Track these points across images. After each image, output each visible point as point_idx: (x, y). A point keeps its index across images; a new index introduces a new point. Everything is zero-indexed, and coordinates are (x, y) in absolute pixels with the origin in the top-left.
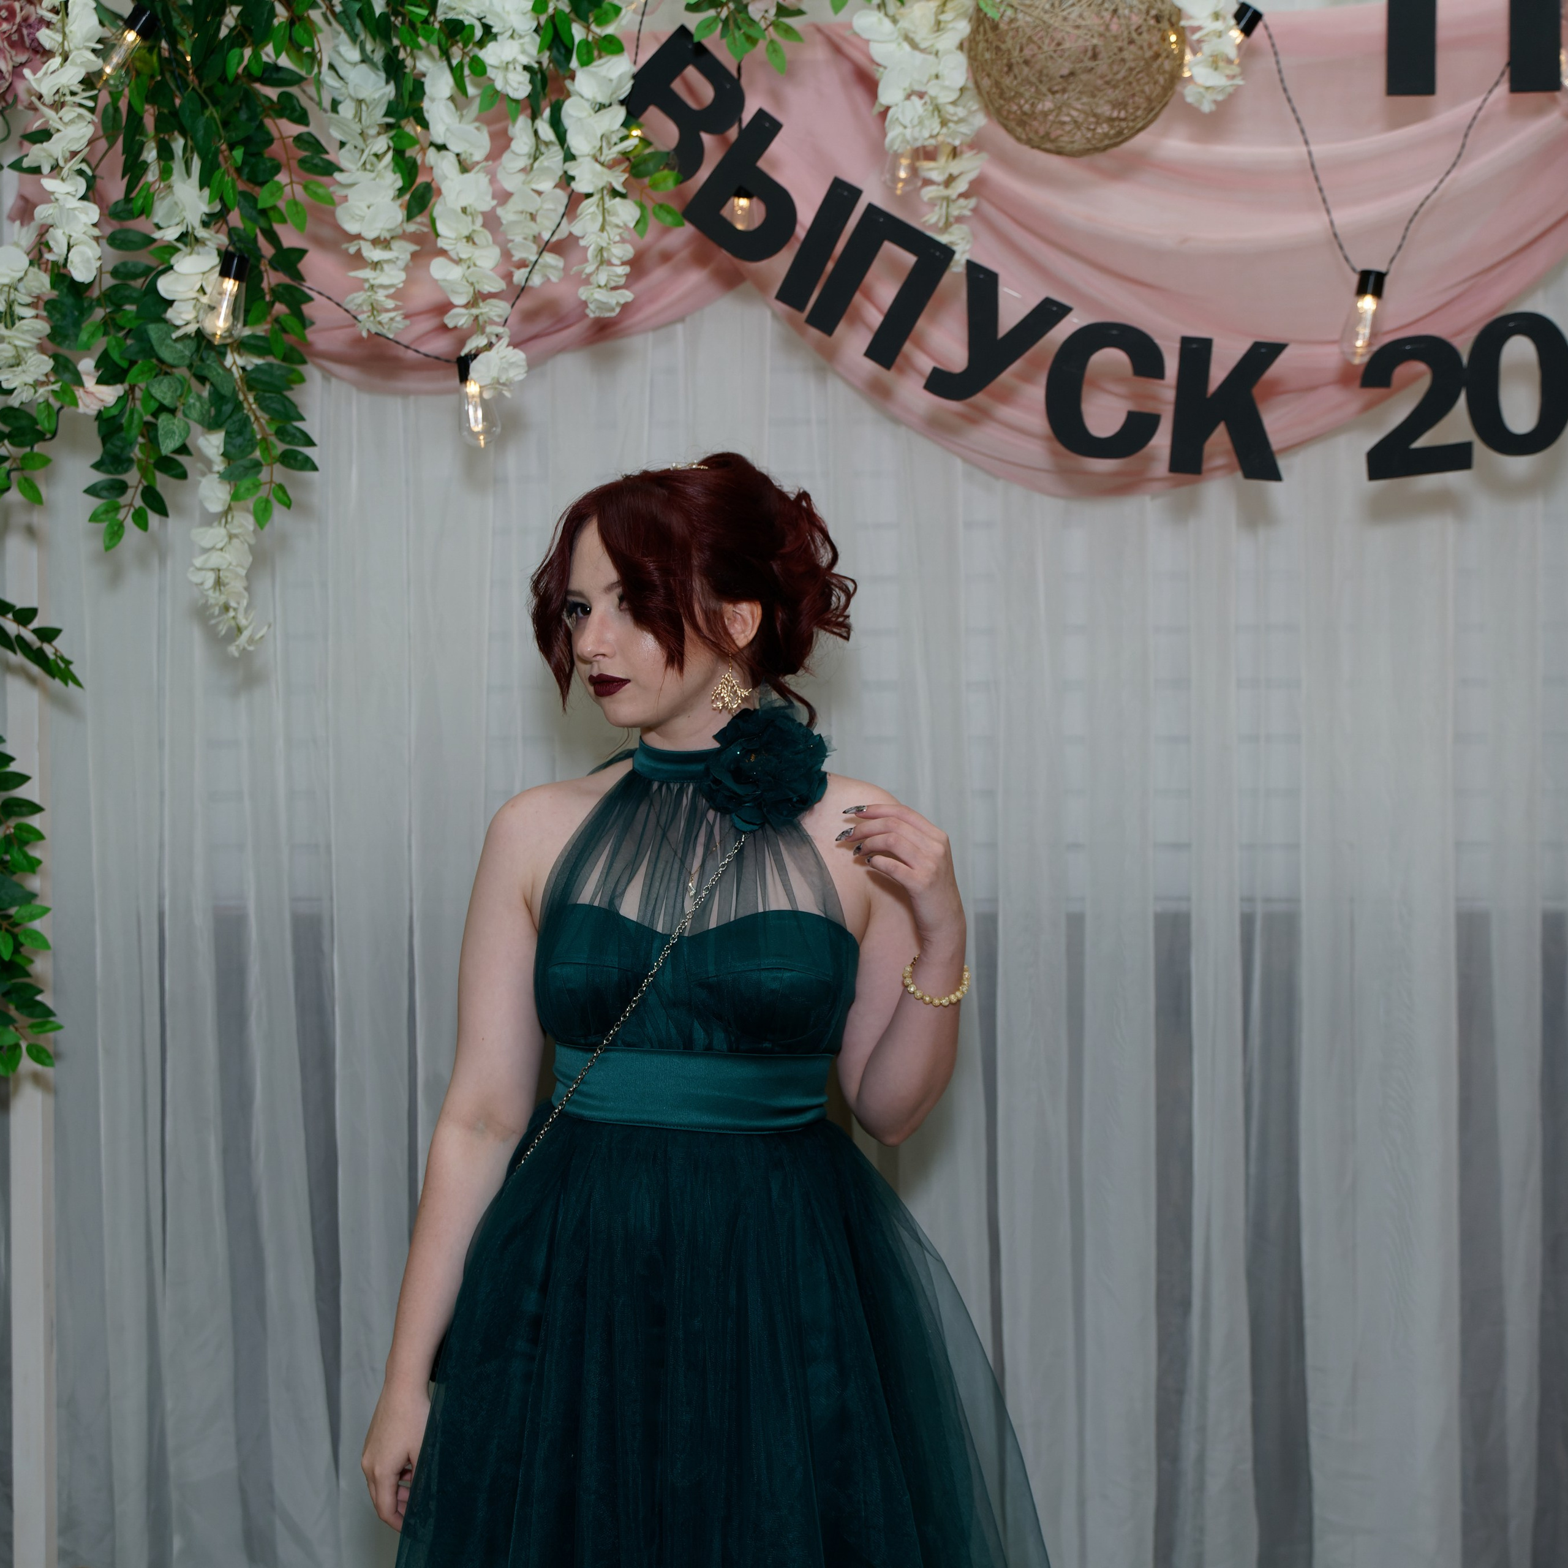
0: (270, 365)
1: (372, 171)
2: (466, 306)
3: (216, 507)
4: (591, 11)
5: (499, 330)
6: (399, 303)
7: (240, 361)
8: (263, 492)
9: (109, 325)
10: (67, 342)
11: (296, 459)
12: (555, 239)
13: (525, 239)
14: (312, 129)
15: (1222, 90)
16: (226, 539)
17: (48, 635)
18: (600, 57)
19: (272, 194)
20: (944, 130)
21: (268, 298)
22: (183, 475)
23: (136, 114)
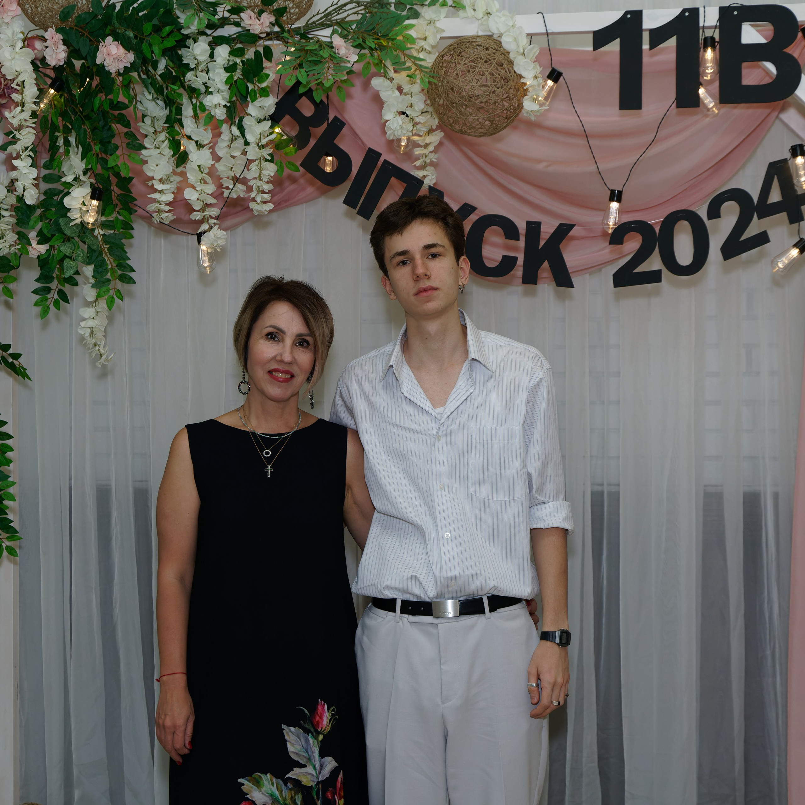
0: (115, 234)
1: (158, 148)
2: (199, 211)
3: (91, 299)
4: (255, 76)
5: (215, 221)
6: (171, 208)
7: (102, 232)
8: (111, 292)
9: (42, 217)
10: (24, 225)
11: (125, 278)
12: (241, 177)
13: (228, 178)
14: (132, 130)
15: (538, 111)
16: (95, 313)
17: (16, 356)
18: (260, 97)
19: (114, 160)
20: (415, 128)
21: (114, 203)
22: (76, 284)
23: (54, 124)
